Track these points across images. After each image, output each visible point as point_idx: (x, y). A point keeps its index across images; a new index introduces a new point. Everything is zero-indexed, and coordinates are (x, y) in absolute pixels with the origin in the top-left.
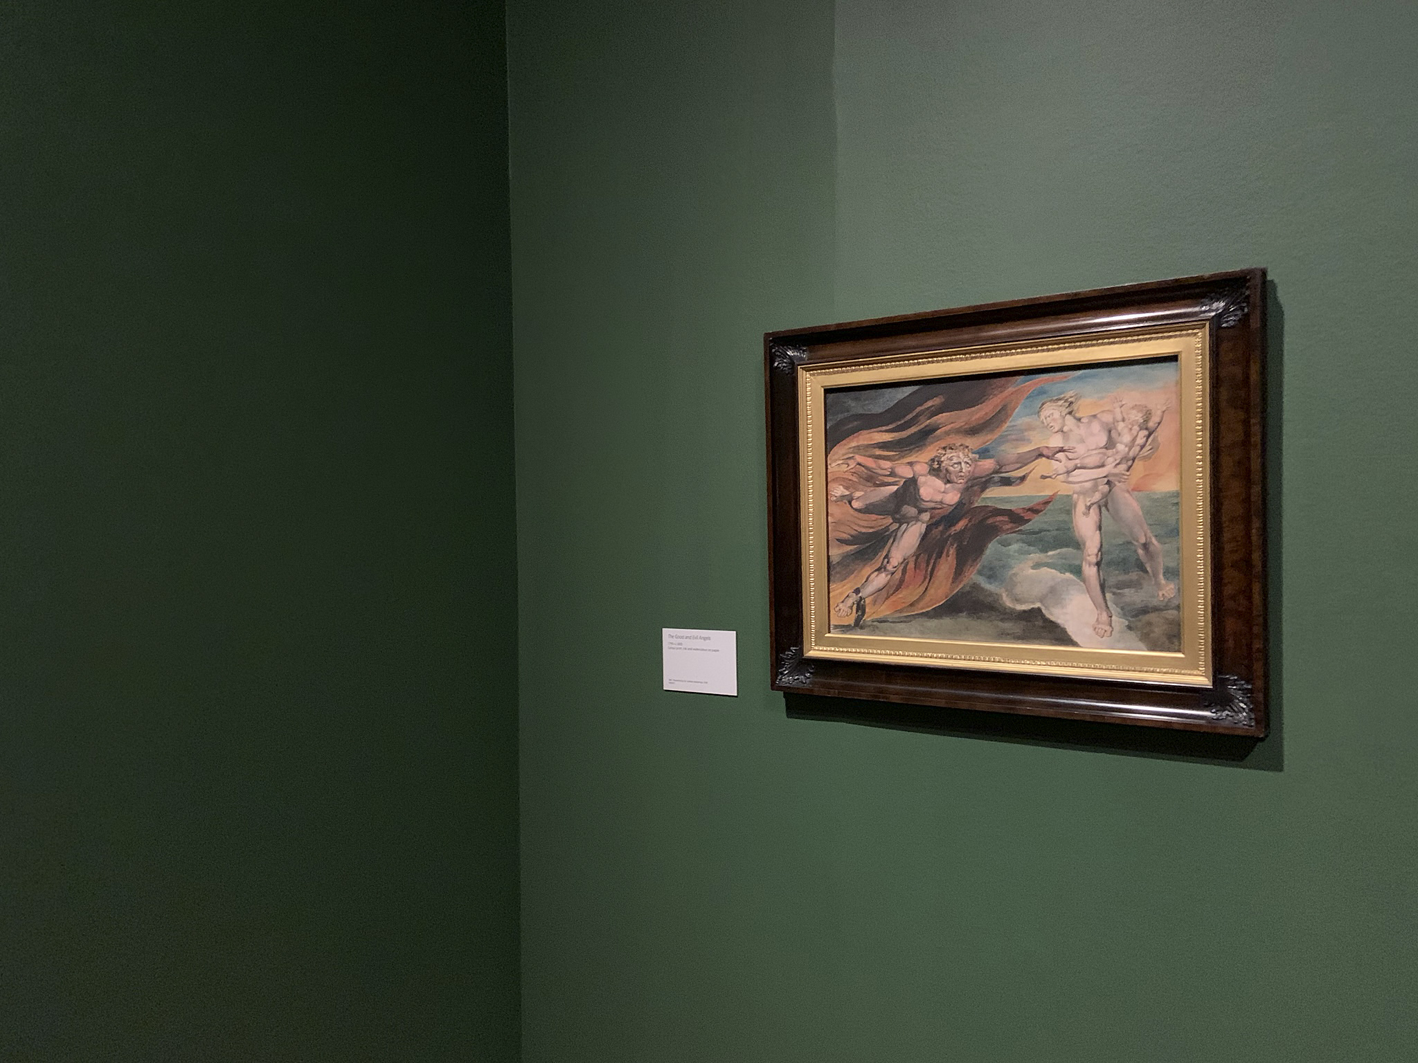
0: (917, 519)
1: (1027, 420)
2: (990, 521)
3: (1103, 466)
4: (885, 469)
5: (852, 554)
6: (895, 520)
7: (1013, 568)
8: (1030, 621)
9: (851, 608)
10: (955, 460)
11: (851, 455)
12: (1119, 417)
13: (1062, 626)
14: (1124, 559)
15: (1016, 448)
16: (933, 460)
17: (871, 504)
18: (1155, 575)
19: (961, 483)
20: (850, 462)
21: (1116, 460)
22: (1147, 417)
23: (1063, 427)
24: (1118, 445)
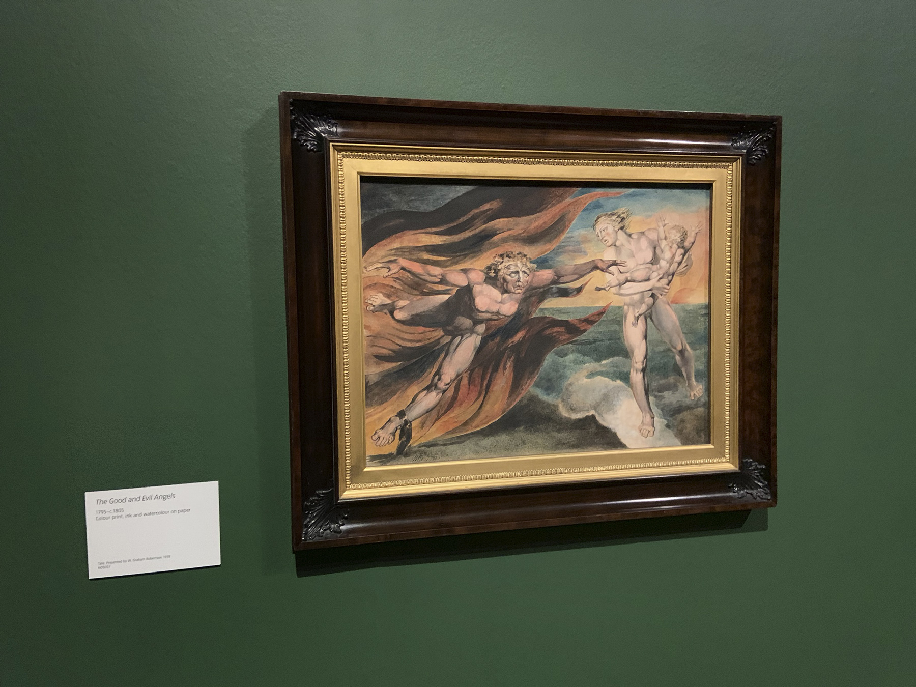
0: (472, 331)
1: (583, 232)
2: (548, 332)
3: (648, 280)
4: (435, 276)
5: (395, 373)
6: (447, 333)
7: (569, 378)
8: (584, 429)
9: (394, 434)
10: (513, 269)
11: (393, 258)
12: (663, 236)
13: (613, 431)
14: (664, 365)
15: (573, 259)
16: (489, 268)
17: (417, 315)
18: (689, 379)
19: (519, 293)
20: (392, 266)
21: (659, 275)
22: (684, 237)
23: (616, 241)
24: (661, 260)
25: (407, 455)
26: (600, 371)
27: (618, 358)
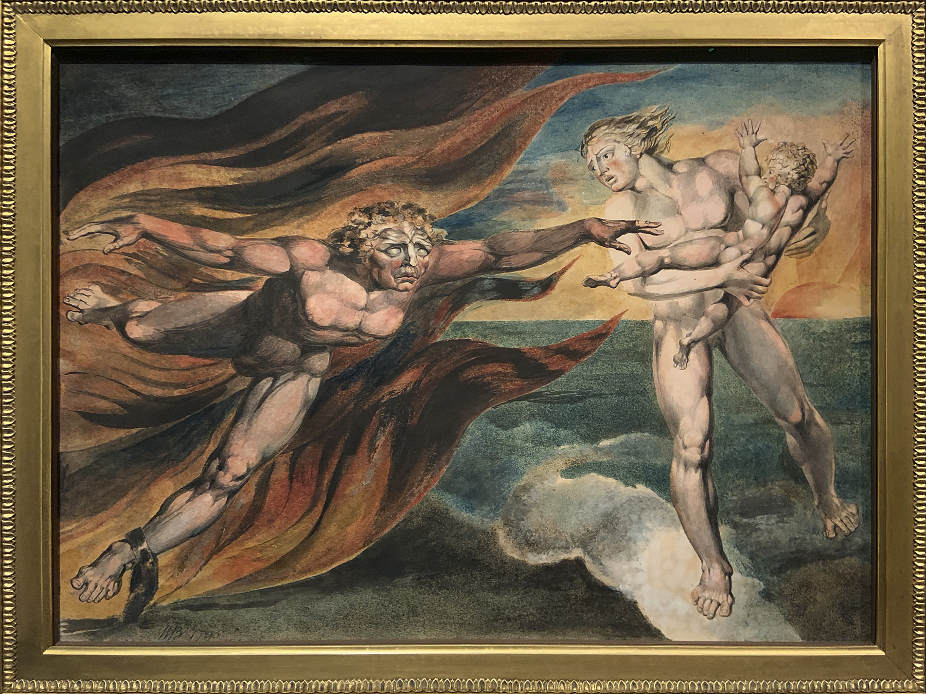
0: (298, 368)
1: (556, 160)
2: (472, 373)
3: (715, 263)
4: (219, 252)
5: (124, 450)
6: (243, 370)
7: (522, 474)
8: (559, 589)
9: (117, 578)
10: (393, 238)
11: (125, 214)
12: (751, 165)
13: (629, 597)
14: (757, 455)
15: (531, 218)
16: (339, 236)
17: (177, 331)
18: (821, 488)
19: (406, 290)
20: (121, 230)
21: (742, 254)
22: (806, 169)
23: (635, 180)
24: (748, 222)
25: (146, 624)
26: (595, 463)
27: (639, 435)
